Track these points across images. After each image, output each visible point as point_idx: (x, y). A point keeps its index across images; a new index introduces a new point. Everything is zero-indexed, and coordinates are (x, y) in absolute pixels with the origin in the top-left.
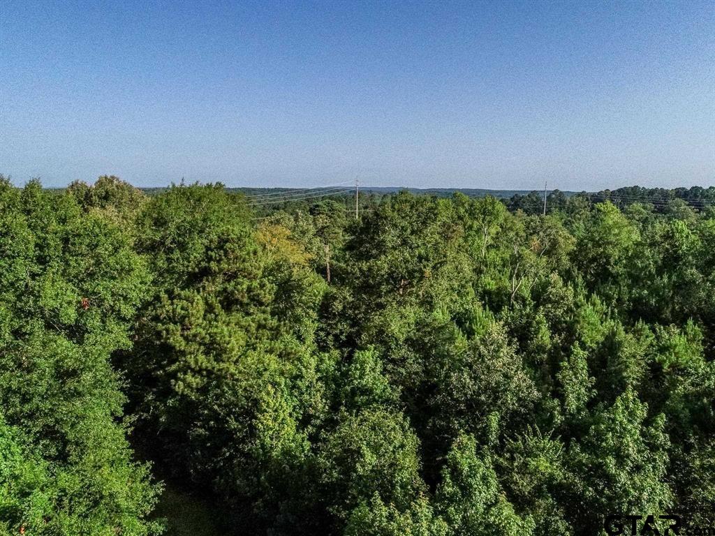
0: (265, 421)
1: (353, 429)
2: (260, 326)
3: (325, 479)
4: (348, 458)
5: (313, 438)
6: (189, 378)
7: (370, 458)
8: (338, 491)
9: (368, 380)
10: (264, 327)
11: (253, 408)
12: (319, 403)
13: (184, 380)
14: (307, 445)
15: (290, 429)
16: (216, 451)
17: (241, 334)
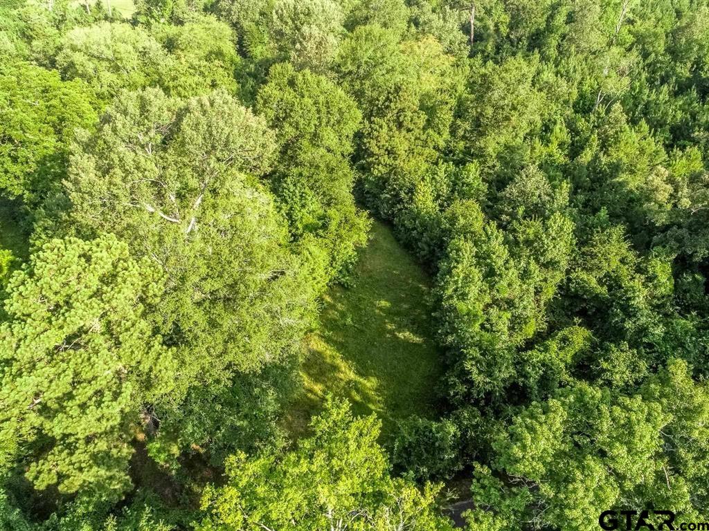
0: (419, 197)
1: (458, 207)
2: (417, 139)
3: (443, 226)
4: (453, 219)
5: (441, 205)
6: (380, 167)
7: (462, 221)
8: (448, 232)
9: (470, 180)
10: (419, 139)
11: (411, 191)
12: (445, 190)
13: (378, 169)
14: (438, 208)
15: (429, 203)
16: (393, 205)
17: (406, 143)
